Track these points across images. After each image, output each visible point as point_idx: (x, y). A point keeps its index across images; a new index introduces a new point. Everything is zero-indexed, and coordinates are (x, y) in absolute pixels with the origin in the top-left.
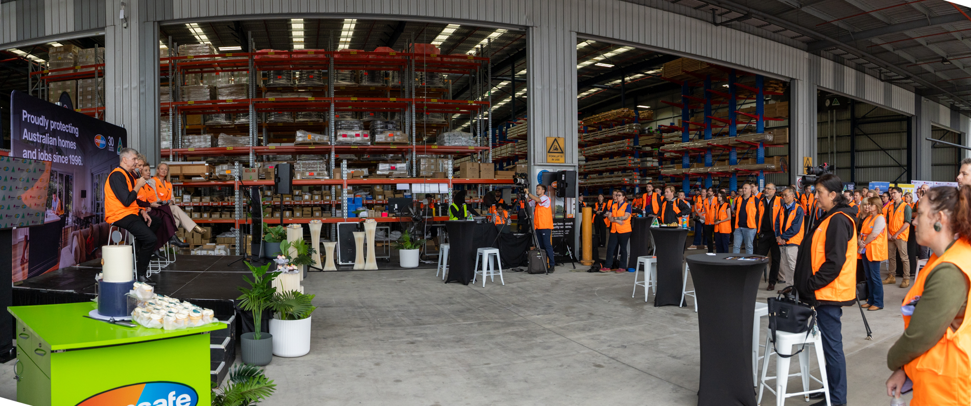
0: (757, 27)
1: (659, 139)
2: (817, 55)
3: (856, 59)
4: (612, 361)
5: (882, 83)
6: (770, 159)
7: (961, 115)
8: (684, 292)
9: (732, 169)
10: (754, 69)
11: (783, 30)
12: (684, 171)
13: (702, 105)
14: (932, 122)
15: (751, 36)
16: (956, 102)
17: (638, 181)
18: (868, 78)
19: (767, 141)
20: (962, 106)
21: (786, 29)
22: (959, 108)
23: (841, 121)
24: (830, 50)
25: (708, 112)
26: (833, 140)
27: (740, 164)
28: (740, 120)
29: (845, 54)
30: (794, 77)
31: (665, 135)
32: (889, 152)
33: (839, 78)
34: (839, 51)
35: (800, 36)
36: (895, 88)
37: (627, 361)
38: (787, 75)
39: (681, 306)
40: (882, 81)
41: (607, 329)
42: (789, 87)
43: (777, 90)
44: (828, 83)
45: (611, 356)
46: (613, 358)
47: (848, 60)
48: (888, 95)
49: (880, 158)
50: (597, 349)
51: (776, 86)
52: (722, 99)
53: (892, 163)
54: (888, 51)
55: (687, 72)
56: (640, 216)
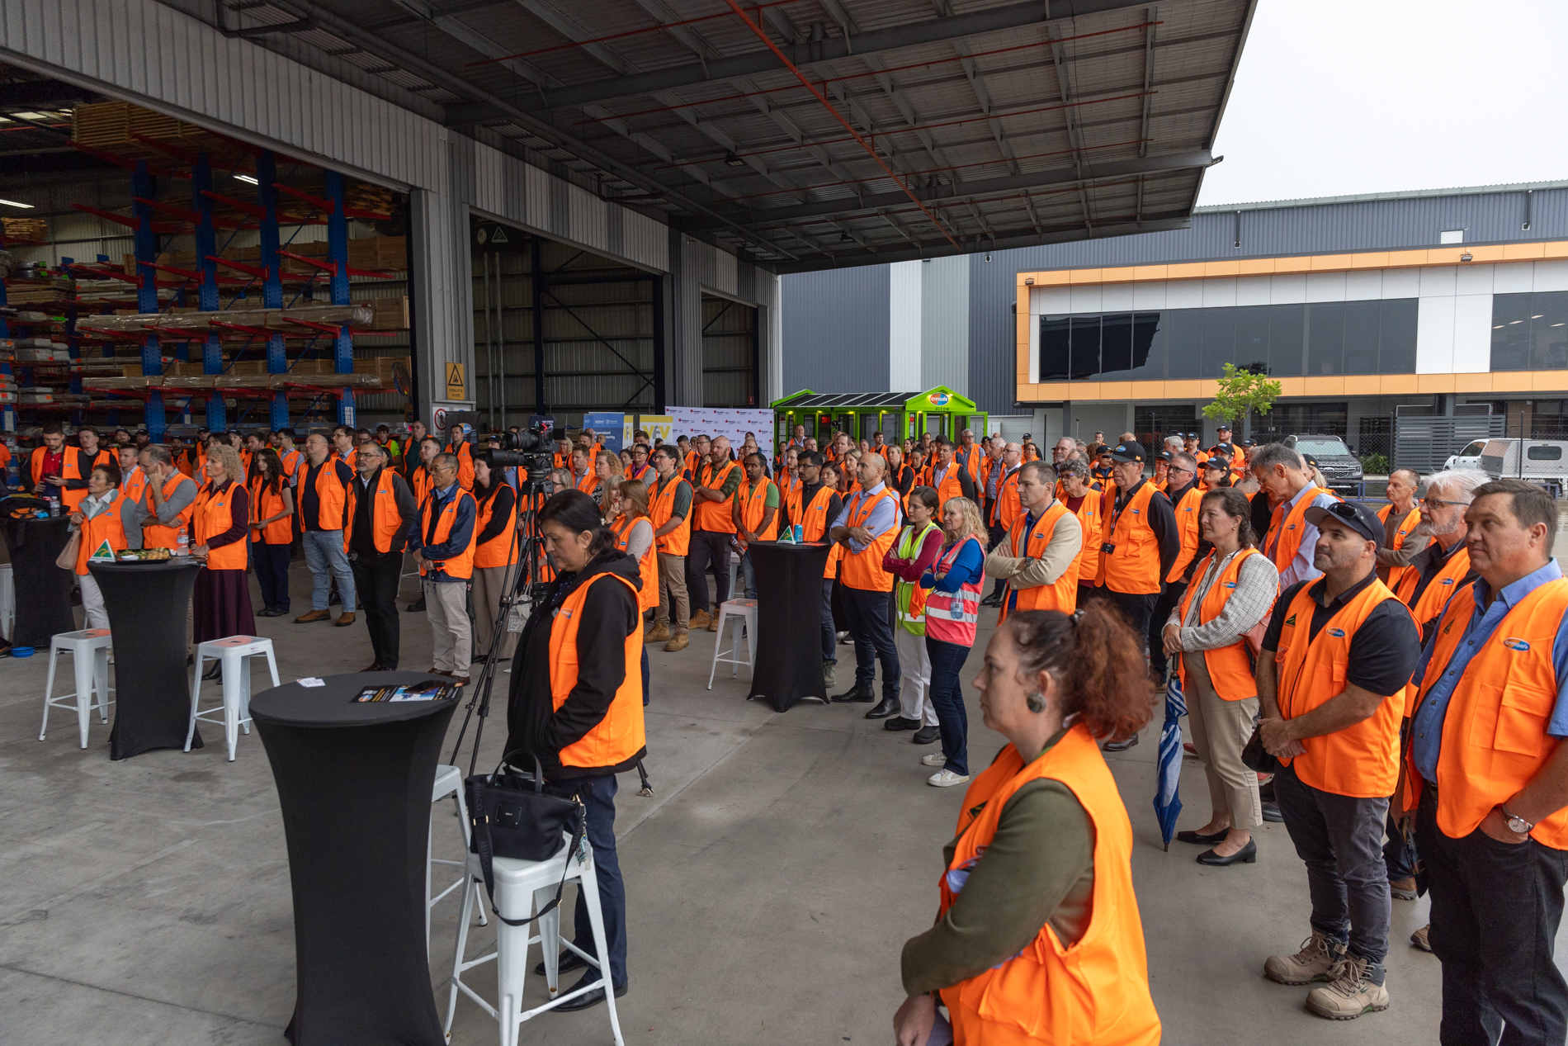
0: (329, 53)
1: (68, 292)
2: (466, 134)
3: (550, 148)
5: (604, 204)
6: (367, 363)
7: (757, 268)
8: (195, 714)
9: (276, 381)
10: (324, 157)
11: (390, 69)
12: (149, 381)
13: (188, 226)
14: (703, 286)
15: (315, 74)
16: (749, 244)
17: (10, 397)
18: (575, 192)
19: (360, 322)
20: (761, 253)
21: (397, 68)
22: (754, 254)
23: (512, 276)
24: (493, 125)
25: (206, 246)
26: (496, 317)
27: (295, 373)
28: (291, 271)
29: (527, 136)
30: (419, 184)
31: (82, 283)
32: (614, 345)
33: (514, 189)
34: (513, 129)
35: (429, 88)
36: (629, 215)
38: (402, 179)
39: (188, 748)
40: (603, 198)
42: (408, 206)
43: (377, 207)
44: (492, 202)
47: (533, 149)
48: (615, 231)
49: (595, 357)
51: (374, 198)
52: (240, 217)
53: (622, 367)
54: (616, 134)
55: (146, 141)
56: (41, 514)
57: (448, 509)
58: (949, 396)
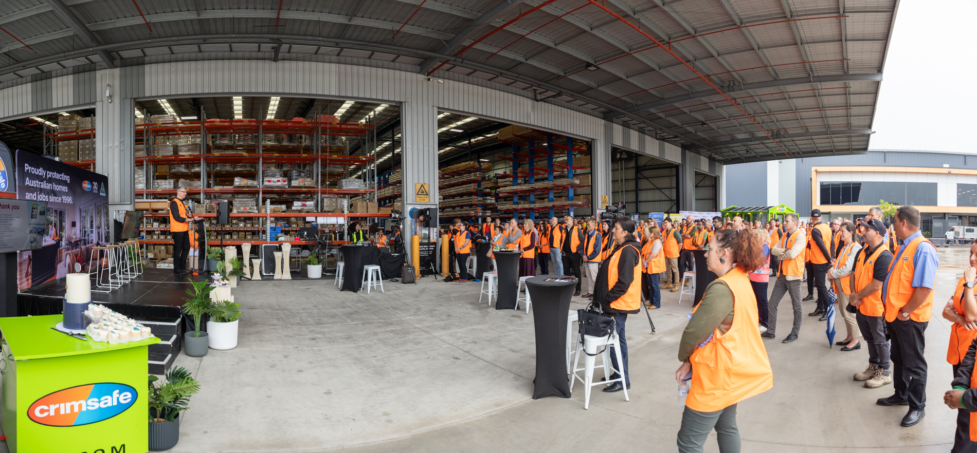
0: (567, 102)
1: (496, 183)
2: (610, 121)
3: (639, 124)
4: (466, 354)
5: (658, 141)
6: (578, 197)
7: (717, 163)
8: (518, 299)
9: (550, 204)
10: (565, 132)
11: (585, 104)
12: (514, 206)
13: (527, 159)
14: (695, 168)
15: (563, 108)
16: (713, 154)
17: (481, 214)
18: (647, 137)
19: (575, 184)
20: (717, 157)
21: (588, 103)
22: (714, 157)
23: (628, 168)
24: (620, 118)
25: (531, 164)
27: (556, 201)
28: (556, 169)
29: (631, 121)
30: (594, 138)
31: (500, 180)
32: (663, 190)
33: (626, 137)
34: (626, 119)
35: (598, 108)
36: (666, 144)
37: (478, 355)
38: (589, 137)
39: (516, 309)
40: (657, 139)
41: (461, 328)
42: (591, 145)
43: (582, 147)
44: (618, 142)
45: (465, 350)
46: (467, 352)
47: (633, 124)
48: (662, 150)
49: (657, 195)
50: (455, 344)
51: (581, 144)
52: (542, 154)
53: (666, 198)
54: (661, 118)
55: (516, 136)
56: (484, 241)
57: (592, 238)
58: (785, 208)
